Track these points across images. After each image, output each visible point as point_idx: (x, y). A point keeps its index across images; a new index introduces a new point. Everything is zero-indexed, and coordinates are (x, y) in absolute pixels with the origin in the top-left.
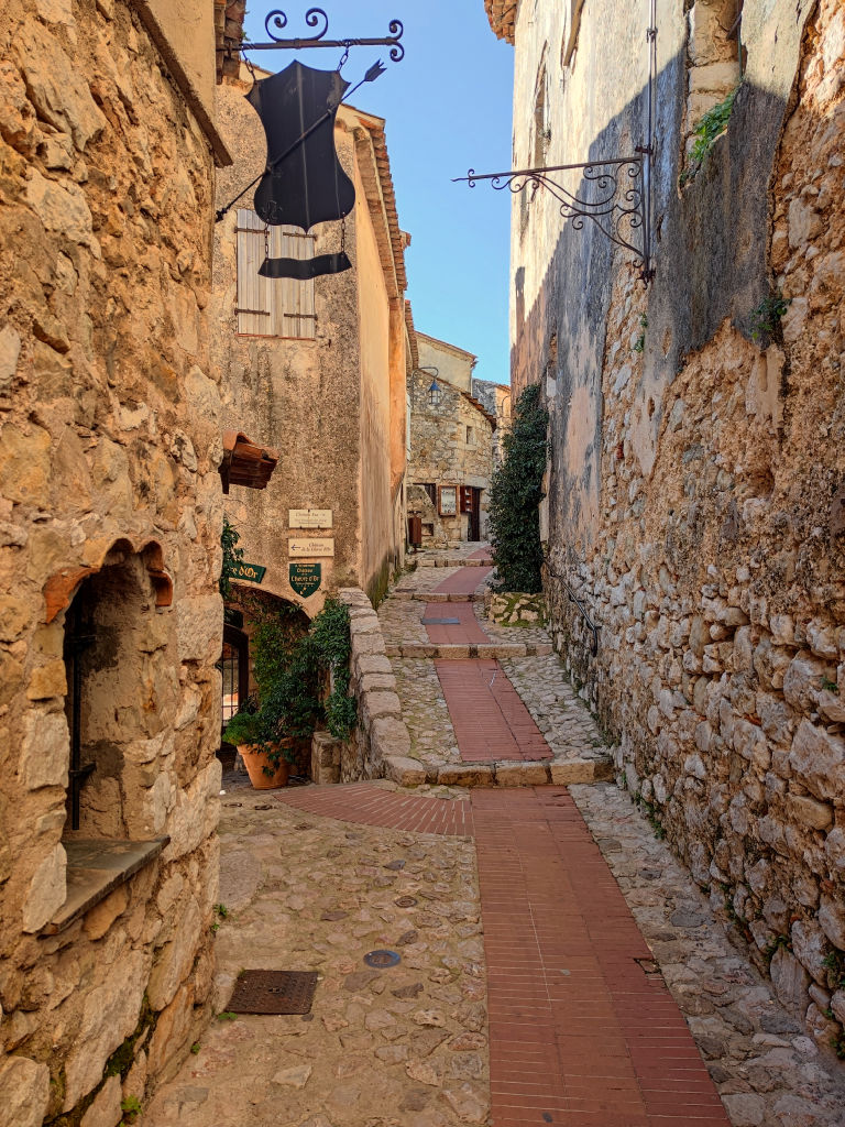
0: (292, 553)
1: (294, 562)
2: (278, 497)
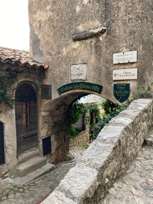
0: (114, 78)
1: (116, 83)
2: (109, 48)
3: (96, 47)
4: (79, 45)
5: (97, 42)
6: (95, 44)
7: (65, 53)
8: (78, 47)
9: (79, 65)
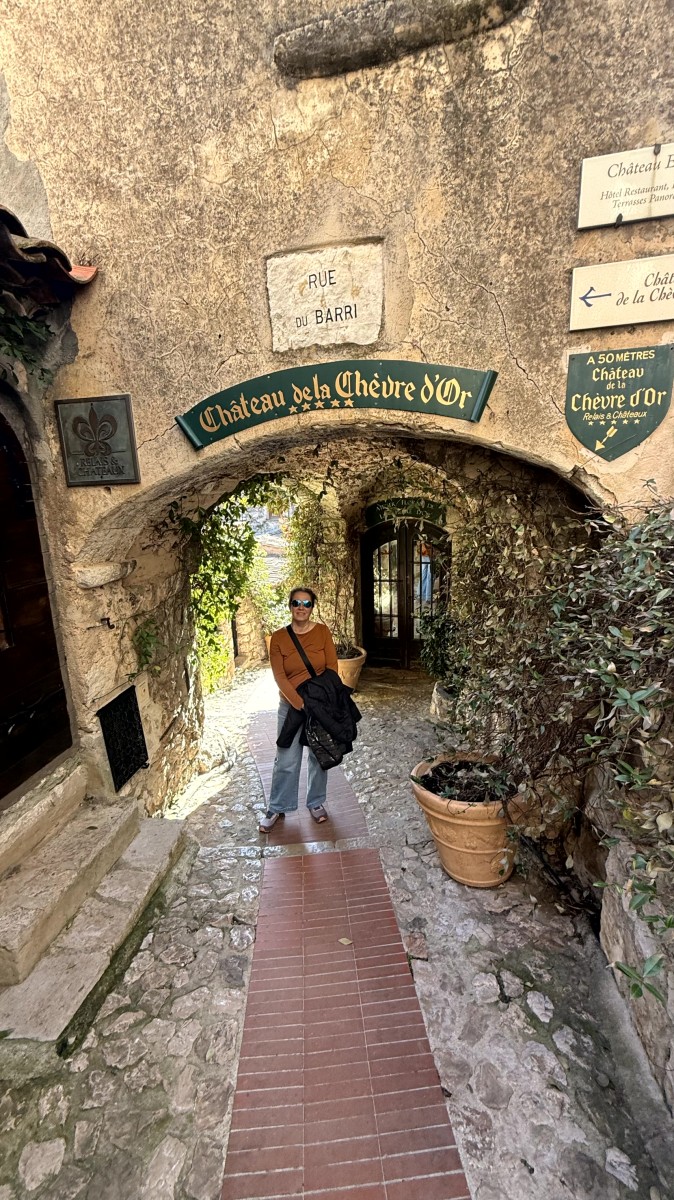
0: (580, 318)
1: (584, 349)
2: (549, 120)
3: (457, 118)
4: (325, 108)
5: (461, 84)
6: (448, 98)
7: (217, 176)
8: (321, 125)
9: (329, 252)
